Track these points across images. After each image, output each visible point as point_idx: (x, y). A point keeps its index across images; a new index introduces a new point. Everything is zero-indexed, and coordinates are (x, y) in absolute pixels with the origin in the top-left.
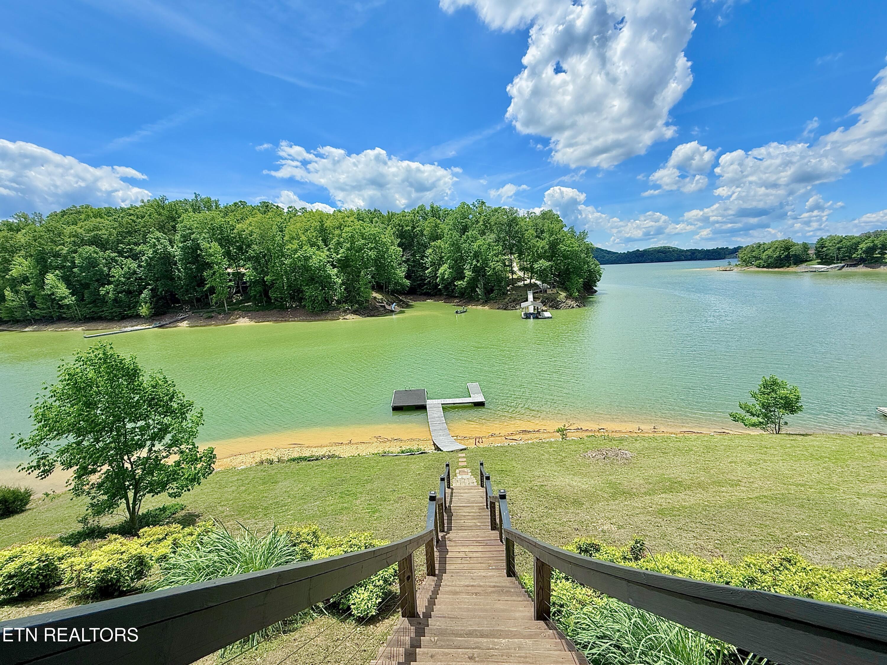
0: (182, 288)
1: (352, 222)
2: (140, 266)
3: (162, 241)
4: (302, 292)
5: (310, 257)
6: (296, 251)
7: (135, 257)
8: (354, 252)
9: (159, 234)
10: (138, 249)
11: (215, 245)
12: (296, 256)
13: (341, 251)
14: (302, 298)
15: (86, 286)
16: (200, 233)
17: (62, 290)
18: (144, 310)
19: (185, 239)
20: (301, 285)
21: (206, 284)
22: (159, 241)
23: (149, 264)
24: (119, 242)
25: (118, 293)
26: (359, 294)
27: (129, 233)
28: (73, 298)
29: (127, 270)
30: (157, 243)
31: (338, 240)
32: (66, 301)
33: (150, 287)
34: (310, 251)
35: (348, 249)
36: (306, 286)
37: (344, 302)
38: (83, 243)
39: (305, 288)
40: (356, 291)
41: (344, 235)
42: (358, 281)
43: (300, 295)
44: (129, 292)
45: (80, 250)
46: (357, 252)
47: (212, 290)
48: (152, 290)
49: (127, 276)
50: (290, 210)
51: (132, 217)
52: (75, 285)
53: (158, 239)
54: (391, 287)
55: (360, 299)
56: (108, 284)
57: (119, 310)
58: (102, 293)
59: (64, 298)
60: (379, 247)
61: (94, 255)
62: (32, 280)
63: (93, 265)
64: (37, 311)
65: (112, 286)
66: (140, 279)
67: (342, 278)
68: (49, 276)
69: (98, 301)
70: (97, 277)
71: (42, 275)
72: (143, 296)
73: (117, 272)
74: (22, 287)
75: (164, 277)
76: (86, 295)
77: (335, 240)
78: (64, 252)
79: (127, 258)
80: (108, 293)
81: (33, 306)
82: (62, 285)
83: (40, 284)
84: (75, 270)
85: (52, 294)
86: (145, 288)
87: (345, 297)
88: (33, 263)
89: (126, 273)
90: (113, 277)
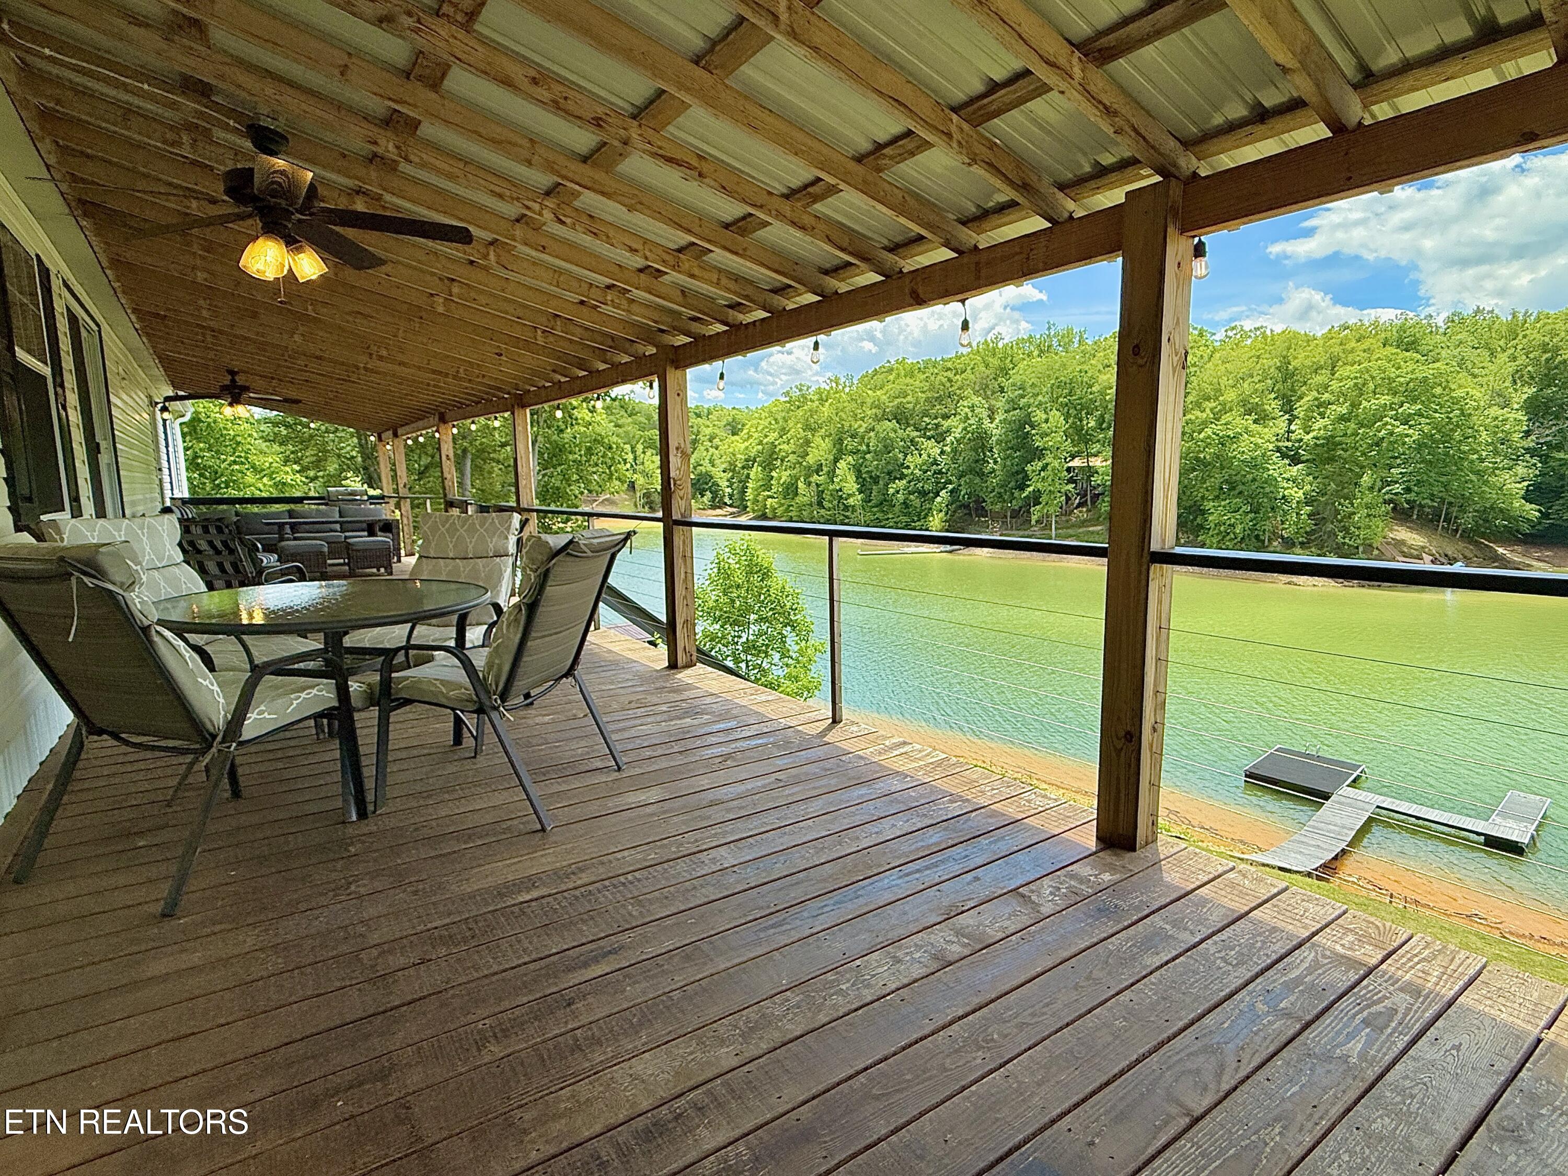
0: (993, 491)
1: (1364, 351)
2: (942, 452)
3: (977, 410)
4: (1203, 512)
5: (1235, 438)
6: (1205, 424)
7: (940, 438)
8: (1353, 426)
9: (976, 400)
10: (946, 424)
11: (1056, 417)
12: (1201, 436)
13: (1321, 423)
14: (1201, 527)
15: (876, 480)
16: (1035, 395)
17: (851, 486)
18: (936, 524)
19: (1013, 405)
20: (1203, 498)
21: (1029, 486)
22: (973, 411)
23: (954, 451)
24: (926, 414)
25: (910, 493)
26: (1346, 529)
27: (939, 399)
28: (859, 497)
29: (925, 456)
30: (970, 414)
31: (1316, 399)
32: (851, 501)
33: (950, 487)
34: (1238, 422)
35: (1343, 419)
36: (1213, 500)
37: (1302, 543)
38: (884, 417)
39: (1209, 505)
40: (1340, 521)
41: (1335, 385)
42: (1350, 498)
43: (1199, 520)
44: (923, 493)
45: (877, 427)
46: (1362, 425)
47: (1036, 498)
48: (952, 491)
49: (924, 467)
50: (1230, 333)
51: (949, 374)
52: (864, 479)
53: (972, 408)
54: (1467, 520)
55: (1347, 541)
56: (900, 479)
57: (906, 519)
58: (891, 491)
59: (849, 496)
60: (1436, 411)
61: (892, 435)
62: (825, 469)
63: (888, 449)
64: (822, 512)
65: (904, 482)
66: (940, 472)
67: (1308, 487)
68: (842, 464)
69: (885, 502)
70: (890, 468)
71: (836, 461)
72: (939, 499)
73: (914, 461)
74: (815, 478)
75: (971, 471)
76: (874, 493)
77: (1309, 398)
78: (862, 430)
79: (929, 439)
80: (898, 492)
81: (820, 504)
82: (851, 478)
83: (832, 474)
84: (868, 456)
85: (841, 490)
86: (944, 488)
87: (1306, 533)
88: (830, 445)
89: (924, 464)
90: (908, 467)
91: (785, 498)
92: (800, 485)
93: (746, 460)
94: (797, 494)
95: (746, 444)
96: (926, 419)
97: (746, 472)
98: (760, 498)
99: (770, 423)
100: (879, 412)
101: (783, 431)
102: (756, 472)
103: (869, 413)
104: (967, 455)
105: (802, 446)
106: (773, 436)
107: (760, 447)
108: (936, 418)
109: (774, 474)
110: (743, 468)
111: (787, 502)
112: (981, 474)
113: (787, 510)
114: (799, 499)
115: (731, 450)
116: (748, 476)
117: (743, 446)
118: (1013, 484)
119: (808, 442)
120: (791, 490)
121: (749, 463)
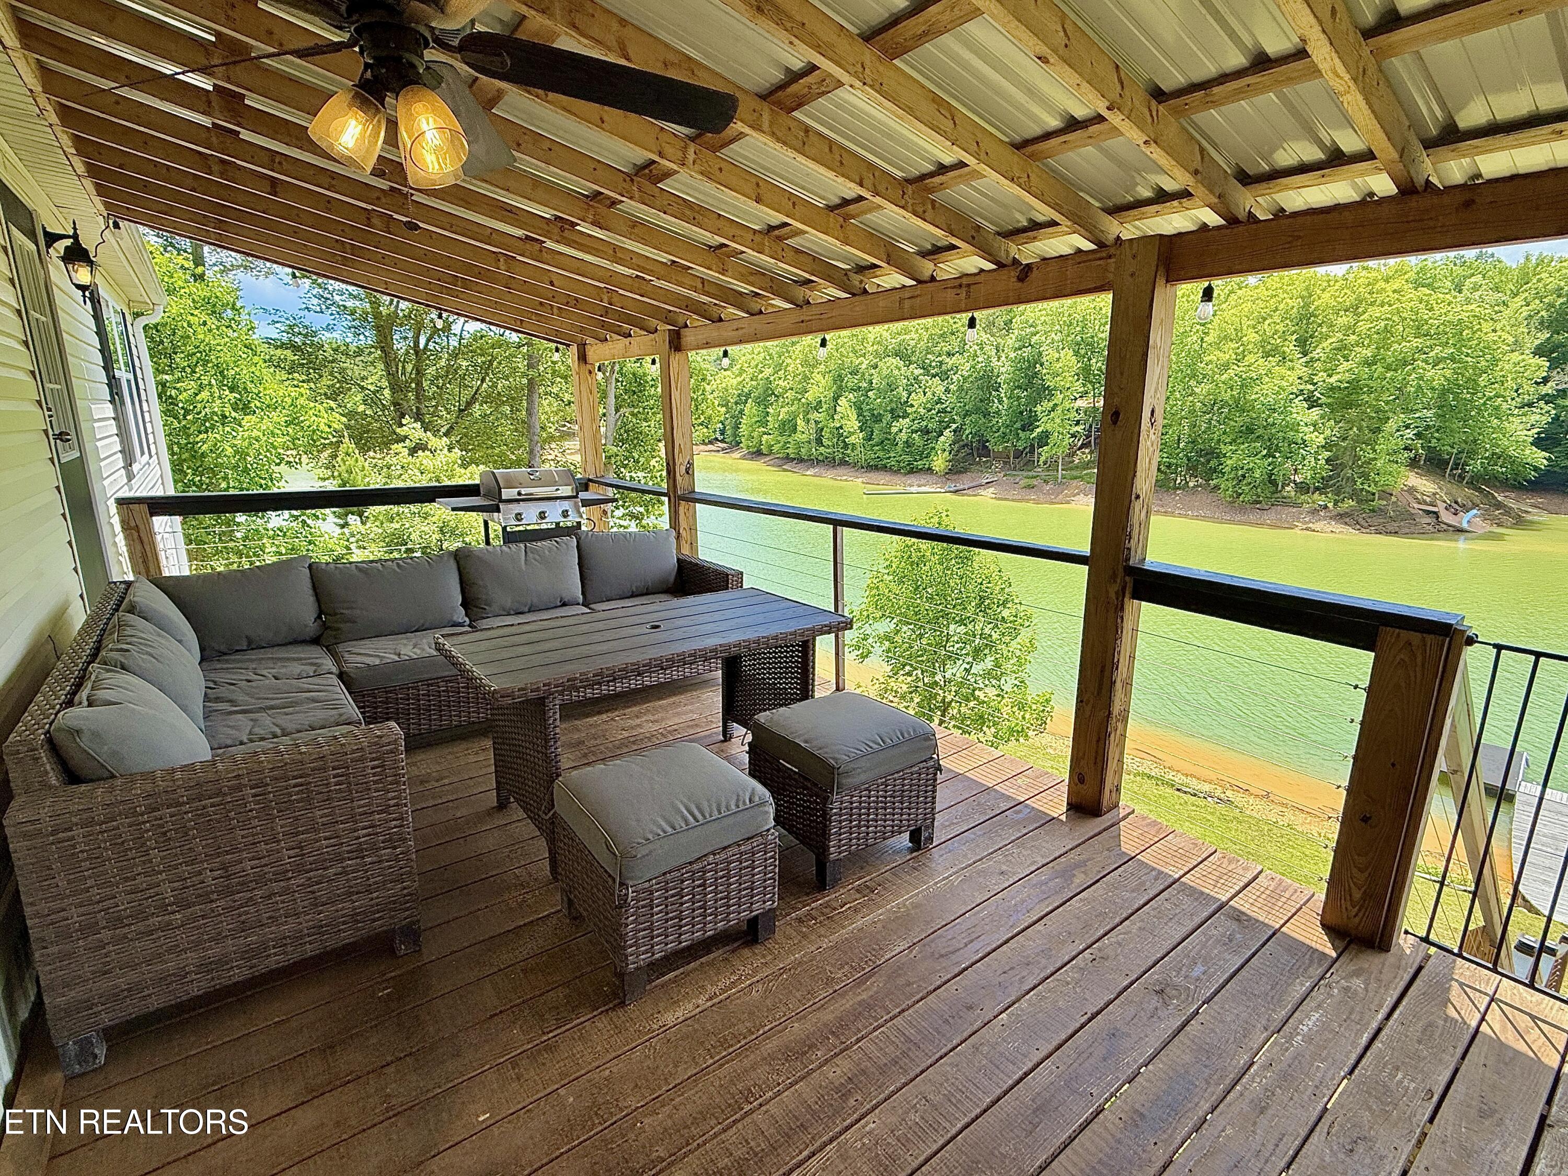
0: (998, 430)
2: (947, 390)
3: (987, 348)
4: (1218, 456)
5: (1258, 381)
6: (1226, 366)
7: (944, 376)
8: (1380, 369)
10: (950, 362)
11: (1067, 355)
12: (1223, 377)
13: (1346, 365)
14: (1214, 470)
15: (878, 419)
16: (1047, 333)
17: (852, 423)
18: (939, 462)
19: (1022, 343)
20: (1219, 441)
21: (1037, 427)
23: (961, 389)
24: (928, 351)
25: (913, 431)
26: (1365, 476)
28: (861, 435)
29: (930, 395)
30: (979, 352)
31: (1341, 340)
32: (852, 440)
33: (954, 426)
34: (1257, 363)
35: (1368, 363)
36: (1230, 444)
37: (1318, 488)
38: (886, 353)
39: (1225, 449)
40: (1361, 466)
41: (1362, 326)
42: (1373, 443)
43: (1212, 463)
44: (926, 432)
45: (881, 364)
47: (1044, 439)
48: (955, 431)
49: (929, 406)
52: (866, 417)
53: (981, 346)
54: (1475, 465)
55: (1366, 487)
56: (904, 417)
57: (908, 458)
58: (894, 430)
59: (851, 434)
60: (1467, 355)
61: (896, 372)
62: (825, 406)
63: (891, 387)
64: (822, 449)
65: (908, 420)
66: (944, 411)
67: (1328, 432)
68: (842, 401)
69: (887, 442)
70: (894, 405)
71: (836, 399)
72: (942, 439)
73: (917, 400)
74: (814, 416)
75: (977, 410)
76: (876, 432)
77: (1334, 340)
78: (864, 366)
79: (934, 376)
80: (901, 431)
81: (819, 442)
82: (853, 416)
83: (833, 412)
84: (870, 394)
85: (841, 427)
86: (948, 427)
87: (1323, 478)
88: (830, 382)
89: (928, 402)
90: (912, 406)
91: (781, 435)
92: (799, 422)
93: (739, 395)
94: (794, 430)
95: (739, 379)
96: (929, 356)
97: (739, 407)
98: (755, 434)
99: (765, 359)
100: (881, 350)
101: (779, 367)
102: (750, 408)
103: (871, 349)
104: (975, 393)
105: (800, 383)
106: (768, 371)
107: (754, 383)
108: (940, 355)
109: (771, 410)
110: (736, 403)
111: (783, 439)
112: (986, 414)
113: (785, 447)
114: (798, 436)
115: (724, 385)
116: (741, 412)
117: (735, 382)
118: (1018, 425)
119: (806, 378)
120: (789, 427)
121: (743, 398)
